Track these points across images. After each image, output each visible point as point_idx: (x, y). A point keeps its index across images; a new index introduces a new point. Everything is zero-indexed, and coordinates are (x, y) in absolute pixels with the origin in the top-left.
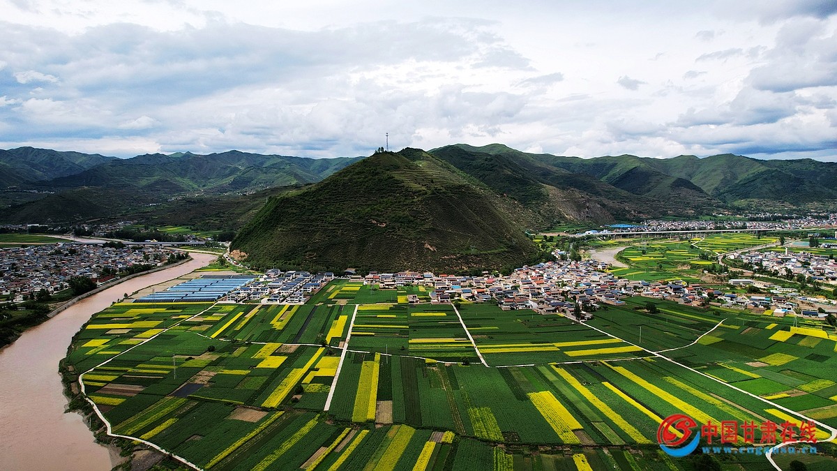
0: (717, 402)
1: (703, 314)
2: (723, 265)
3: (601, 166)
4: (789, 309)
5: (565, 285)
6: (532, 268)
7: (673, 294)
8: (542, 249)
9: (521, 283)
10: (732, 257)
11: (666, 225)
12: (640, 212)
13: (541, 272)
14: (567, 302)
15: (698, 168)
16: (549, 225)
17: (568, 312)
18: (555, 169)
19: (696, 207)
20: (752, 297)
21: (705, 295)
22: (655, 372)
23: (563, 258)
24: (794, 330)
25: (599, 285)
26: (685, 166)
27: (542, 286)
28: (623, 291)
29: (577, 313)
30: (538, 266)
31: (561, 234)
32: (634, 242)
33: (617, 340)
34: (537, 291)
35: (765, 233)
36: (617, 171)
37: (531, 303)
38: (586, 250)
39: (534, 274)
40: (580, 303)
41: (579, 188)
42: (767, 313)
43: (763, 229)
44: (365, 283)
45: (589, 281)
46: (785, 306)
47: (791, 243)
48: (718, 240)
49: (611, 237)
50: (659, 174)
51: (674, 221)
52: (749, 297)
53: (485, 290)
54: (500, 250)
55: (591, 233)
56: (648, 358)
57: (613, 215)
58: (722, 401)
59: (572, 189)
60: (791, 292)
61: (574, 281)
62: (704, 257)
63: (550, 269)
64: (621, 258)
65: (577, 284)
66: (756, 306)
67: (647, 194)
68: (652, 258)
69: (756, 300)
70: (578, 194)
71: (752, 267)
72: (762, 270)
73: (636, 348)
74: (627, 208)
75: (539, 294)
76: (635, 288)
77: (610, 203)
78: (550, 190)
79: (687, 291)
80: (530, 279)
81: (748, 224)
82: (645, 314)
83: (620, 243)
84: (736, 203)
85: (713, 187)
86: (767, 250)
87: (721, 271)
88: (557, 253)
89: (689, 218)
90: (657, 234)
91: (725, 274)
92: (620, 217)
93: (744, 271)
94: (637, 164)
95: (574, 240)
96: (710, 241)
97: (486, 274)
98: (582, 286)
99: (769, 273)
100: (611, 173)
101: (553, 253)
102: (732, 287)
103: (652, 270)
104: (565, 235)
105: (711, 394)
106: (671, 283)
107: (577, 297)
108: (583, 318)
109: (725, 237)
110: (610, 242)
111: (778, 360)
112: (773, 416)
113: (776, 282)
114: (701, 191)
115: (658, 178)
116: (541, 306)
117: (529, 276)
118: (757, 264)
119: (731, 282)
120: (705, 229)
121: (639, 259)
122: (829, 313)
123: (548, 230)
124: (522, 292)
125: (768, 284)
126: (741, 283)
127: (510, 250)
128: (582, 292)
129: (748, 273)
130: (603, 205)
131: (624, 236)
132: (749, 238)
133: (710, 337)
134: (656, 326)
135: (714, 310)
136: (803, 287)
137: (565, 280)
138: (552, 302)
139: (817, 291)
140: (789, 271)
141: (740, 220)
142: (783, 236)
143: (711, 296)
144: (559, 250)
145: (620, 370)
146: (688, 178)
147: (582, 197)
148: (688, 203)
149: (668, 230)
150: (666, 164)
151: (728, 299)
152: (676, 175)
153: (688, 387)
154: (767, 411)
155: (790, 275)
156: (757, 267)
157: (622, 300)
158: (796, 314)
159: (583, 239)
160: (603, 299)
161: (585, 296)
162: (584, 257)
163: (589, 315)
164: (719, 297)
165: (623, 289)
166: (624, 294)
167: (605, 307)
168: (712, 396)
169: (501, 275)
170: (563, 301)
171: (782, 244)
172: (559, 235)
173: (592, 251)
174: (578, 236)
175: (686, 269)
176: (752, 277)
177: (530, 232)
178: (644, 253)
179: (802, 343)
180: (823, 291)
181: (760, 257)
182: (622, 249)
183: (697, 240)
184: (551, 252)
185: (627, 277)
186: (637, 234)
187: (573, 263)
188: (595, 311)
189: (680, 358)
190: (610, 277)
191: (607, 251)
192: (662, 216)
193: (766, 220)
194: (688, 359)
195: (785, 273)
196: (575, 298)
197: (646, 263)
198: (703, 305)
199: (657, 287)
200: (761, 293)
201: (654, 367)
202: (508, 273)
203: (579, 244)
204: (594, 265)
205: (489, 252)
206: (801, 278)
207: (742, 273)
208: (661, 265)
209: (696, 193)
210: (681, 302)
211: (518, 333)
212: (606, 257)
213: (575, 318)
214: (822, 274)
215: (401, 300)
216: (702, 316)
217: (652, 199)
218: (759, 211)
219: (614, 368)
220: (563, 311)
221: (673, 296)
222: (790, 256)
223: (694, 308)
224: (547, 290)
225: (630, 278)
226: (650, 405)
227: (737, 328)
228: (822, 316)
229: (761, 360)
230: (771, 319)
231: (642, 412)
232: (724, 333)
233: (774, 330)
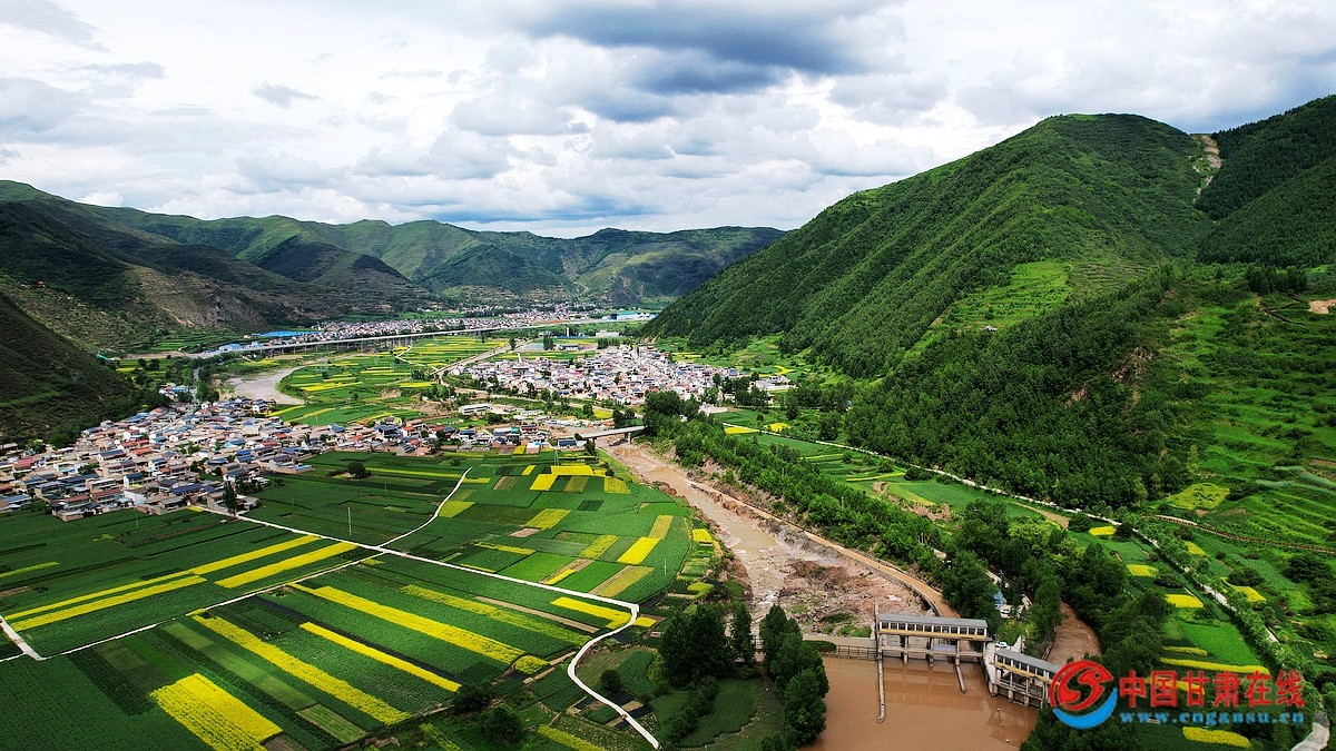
0: (489, 609)
1: (433, 466)
2: (447, 386)
3: (235, 232)
4: (543, 441)
5: (197, 450)
6: (122, 423)
7: (385, 440)
8: (138, 386)
9: (100, 458)
10: (457, 373)
11: (352, 329)
12: (308, 310)
13: (143, 430)
14: (206, 483)
15: (390, 240)
16: (147, 339)
17: (210, 501)
18: (147, 236)
19: (392, 300)
20: (496, 430)
21: (433, 436)
22: (386, 581)
23: (184, 398)
24: (557, 470)
25: (260, 441)
26: (371, 237)
27: (149, 458)
28: (305, 446)
29: (229, 501)
30: (134, 419)
31: (174, 354)
32: (306, 359)
33: (311, 537)
34: (139, 469)
35: (488, 334)
36: (264, 243)
37: (129, 496)
38: (223, 380)
39: (127, 436)
40: (232, 479)
41: (198, 270)
42: (519, 450)
43: (485, 329)
45: (240, 436)
46: (537, 438)
47: (524, 346)
48: (431, 347)
49: (266, 354)
50: (333, 248)
51: (363, 322)
52: (492, 431)
53: (12, 484)
54: (43, 395)
55: (230, 348)
56: (368, 560)
57: (264, 316)
58: (494, 605)
59: (187, 272)
60: (537, 416)
61: (213, 440)
62: (418, 376)
63: (161, 423)
64: (289, 388)
65: (220, 445)
66: (504, 442)
67: (316, 280)
68: (340, 385)
69: (502, 434)
70: (196, 281)
72: (499, 389)
73: (346, 546)
74: (286, 304)
75: (145, 474)
76: (323, 438)
77: (258, 297)
78: (145, 275)
79: (405, 434)
80: (121, 447)
81: (466, 323)
82: (347, 482)
83: (282, 362)
84: (446, 293)
85: (413, 268)
86: (498, 358)
87: (446, 395)
88: (170, 390)
89: (385, 317)
90: (340, 344)
91: (452, 399)
92: (277, 319)
93: (476, 391)
94: (297, 232)
95: (199, 363)
96: (419, 349)
97: (13, 448)
98: (230, 448)
99: (507, 391)
100: (253, 246)
101: (162, 391)
102: (467, 418)
103: (344, 404)
104: (181, 355)
105: (478, 598)
106: (378, 422)
107: (224, 469)
108: (242, 508)
109: (440, 343)
110: (265, 362)
111: (549, 519)
112: (564, 609)
113: (518, 403)
114: (398, 275)
115: (332, 254)
116: (153, 497)
117: (117, 442)
118: (490, 380)
119: (462, 410)
120: (409, 332)
121: (318, 387)
122: (587, 439)
123: (146, 348)
124: (106, 476)
125: (509, 407)
126: (475, 411)
127: (65, 393)
128: (231, 459)
129: (482, 394)
130: (246, 301)
131: (288, 351)
132: (471, 343)
133: (453, 503)
134: (370, 499)
135: (449, 458)
136: (550, 407)
137: (194, 440)
138: (175, 486)
139: (565, 410)
140: (530, 386)
141: (454, 316)
142: (513, 336)
143: (442, 436)
144: (173, 384)
145: (327, 592)
146: (376, 255)
147: (207, 287)
148: (381, 294)
149: (357, 337)
150: (340, 231)
151: (465, 438)
152: (360, 250)
153: (442, 595)
154: (555, 603)
155: (532, 392)
156: (491, 385)
157: (305, 462)
158: (551, 447)
159: (216, 360)
160: (272, 466)
161: (238, 466)
162: (223, 393)
163: (251, 501)
164: (453, 437)
165: (303, 443)
166: (306, 452)
167: (278, 479)
168: (478, 601)
169: (49, 448)
170: (197, 482)
171: (513, 347)
172: (169, 357)
173: (236, 381)
174: (205, 355)
175: (395, 396)
176: (488, 400)
177: (109, 355)
178: (325, 376)
179: (569, 488)
180: (572, 409)
181: (492, 369)
182: (287, 372)
183: (402, 350)
184: (159, 388)
185: (306, 421)
186: (309, 347)
187: (205, 405)
188: (260, 490)
189: (419, 547)
190: (277, 424)
191: (262, 378)
192: (342, 314)
193: (486, 315)
194: (432, 546)
195: (526, 390)
196: (219, 472)
197: (331, 393)
198: (433, 452)
199: (359, 433)
200: (505, 422)
201: (383, 574)
202: (67, 440)
203: (208, 370)
204: (245, 405)
205: (15, 402)
206: (545, 395)
207: (474, 395)
208: (356, 394)
209: (391, 278)
210: (400, 451)
211: (110, 563)
212: (263, 389)
213: (226, 510)
214: (567, 387)
216: (434, 470)
217: (325, 287)
218: (476, 303)
219: (317, 592)
220: (200, 500)
221: (385, 445)
222: (526, 365)
223: (421, 460)
224: (161, 464)
225: (312, 423)
226: (394, 645)
227: (487, 480)
228: (581, 444)
229: (528, 524)
230: (525, 460)
231: (381, 663)
232: (471, 492)
233: (534, 475)
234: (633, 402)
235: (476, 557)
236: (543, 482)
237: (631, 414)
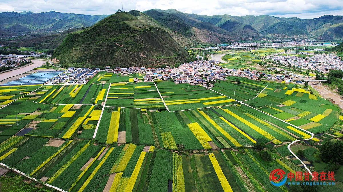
0: (268, 124)
1: (258, 83)
2: (265, 62)
3: (216, 19)
4: (291, 80)
5: (202, 72)
6: (188, 64)
7: (246, 75)
8: (191, 56)
9: (183, 71)
10: (268, 58)
11: (241, 44)
12: (231, 39)
13: (192, 66)
14: (203, 80)
15: (254, 21)
16: (194, 45)
17: (204, 84)
18: (197, 20)
19: (252, 37)
20: (277, 76)
21: (259, 75)
22: (241, 111)
23: (201, 59)
24: (294, 90)
25: (216, 71)
26: (249, 20)
27: (192, 72)
28: (226, 74)
29: (208, 85)
30: (190, 63)
31: (200, 48)
32: (229, 52)
33: (225, 96)
34: (190, 74)
35: (278, 48)
36: (222, 21)
37: (187, 80)
38: (209, 55)
39: (188, 67)
40: (209, 80)
41: (206, 28)
42: (283, 82)
43: (278, 46)
44: (114, 73)
45: (212, 69)
46: (289, 79)
47: (289, 52)
48: (262, 51)
49: (219, 50)
50: (238, 23)
51: (244, 43)
52: (276, 76)
53: (168, 74)
54: (174, 56)
55: (212, 48)
56: (238, 105)
57: (220, 40)
58: (269, 123)
59: (204, 29)
60: (290, 73)
61: (206, 70)
62: (257, 58)
63: (195, 64)
64: (224, 59)
65: (207, 71)
66: (279, 79)
67: (234, 31)
68: (236, 59)
69: (278, 77)
70: (206, 31)
71: (276, 62)
72: (279, 64)
73: (233, 100)
74: (226, 37)
75: (191, 76)
76: (231, 72)
77: (219, 35)
78: (195, 29)
79: (251, 73)
80: (187, 69)
81: (272, 44)
82: (235, 84)
83: (223, 52)
84: (268, 36)
85: (260, 28)
86: (281, 55)
87: (264, 64)
88: (198, 57)
89: (250, 42)
90: (238, 48)
91: (266, 65)
92: (223, 41)
93: (273, 64)
94: (230, 19)
95: (204, 51)
96: (258, 51)
97: (168, 67)
98: (209, 72)
99: (282, 65)
100: (219, 22)
101: (196, 57)
102: (269, 71)
103: (237, 64)
104: (201, 49)
105: (265, 120)
106: (245, 70)
107: (207, 77)
108: (210, 87)
109: (264, 50)
110: (219, 52)
111: (289, 103)
112: (289, 129)
113: (285, 69)
114: (255, 30)
115: (238, 24)
116: (192, 81)
117: (186, 68)
118: (277, 61)
119: (268, 69)
120: (256, 46)
121: (231, 59)
122: (305, 82)
123: (194, 47)
124: (184, 75)
125: (282, 69)
126: (272, 69)
127: (178, 56)
128: (209, 75)
129: (274, 65)
130: (216, 36)
131: (225, 49)
132: (273, 50)
133: (262, 94)
134: (240, 89)
135: (263, 81)
136: (295, 71)
137: (202, 69)
138: (197, 79)
139: (300, 72)
140: (289, 64)
141: (269, 42)
142: (286, 49)
143: (261, 75)
144: (199, 56)
145: (227, 110)
146: (250, 25)
147: (208, 33)
148: (250, 35)
149: (242, 47)
150: (241, 18)
151: (268, 77)
152: (246, 23)
153: (255, 118)
154: (287, 127)
155: (290, 66)
156: (278, 62)
157: (226, 78)
158: (293, 82)
159: (208, 51)
160: (218, 78)
161: (210, 77)
162: (209, 58)
163: (212, 85)
164: (264, 76)
165: (226, 73)
166: (226, 75)
167: (219, 81)
168: (265, 121)
169: (174, 68)
170: (201, 79)
171: (286, 52)
172: (198, 49)
173: (212, 56)
174: (206, 49)
175: (250, 63)
176: (276, 67)
177: (187, 48)
178: (233, 56)
179: (297, 95)
180: (302, 72)
181: (278, 58)
182: (224, 55)
183: (254, 51)
184: (195, 56)
185: (227, 67)
186: (230, 48)
187: (205, 61)
188: (215, 83)
189: (251, 104)
190: (220, 67)
191: (218, 56)
192: (239, 40)
193: (279, 42)
194: (254, 104)
195: (288, 65)
196: (206, 77)
197: (234, 61)
198: (258, 79)
199: (240, 72)
200: (280, 74)
201: (241, 109)
202: (177, 67)
203: (206, 52)
204: (213, 62)
205: (169, 57)
206: (294, 67)
207: (272, 65)
208: (240, 62)
209: (253, 31)
210: (250, 78)
211: (183, 94)
212: (218, 58)
213: (207, 86)
214: (301, 65)
215: (131, 80)
216: (258, 84)
217: (235, 33)
218: (276, 39)
219: (224, 110)
220: (201, 83)
221: (246, 76)
222: (289, 58)
223: (255, 81)
224: (194, 74)
225: (229, 68)
226: (240, 127)
227: (272, 89)
228: (303, 83)
229: (283, 103)
230: (284, 85)
231: (237, 131)
232: (267, 92)
233: (286, 90)
234: (324, 72)
235: (266, 109)
236: (289, 92)
237: (323, 76)
